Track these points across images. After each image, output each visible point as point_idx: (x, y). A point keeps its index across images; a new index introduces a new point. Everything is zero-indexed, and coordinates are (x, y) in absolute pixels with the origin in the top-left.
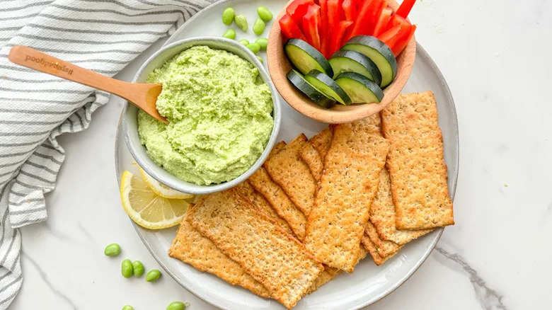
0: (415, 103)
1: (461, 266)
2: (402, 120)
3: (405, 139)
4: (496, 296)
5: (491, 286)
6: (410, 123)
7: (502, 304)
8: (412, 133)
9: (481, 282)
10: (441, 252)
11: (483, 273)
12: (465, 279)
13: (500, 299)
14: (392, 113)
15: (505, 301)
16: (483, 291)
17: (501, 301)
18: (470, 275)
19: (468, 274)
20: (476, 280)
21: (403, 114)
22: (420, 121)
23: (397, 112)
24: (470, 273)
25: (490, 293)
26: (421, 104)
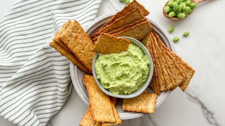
0: (73, 30)
1: (198, 102)
2: (74, 41)
3: (79, 47)
4: (211, 113)
5: (209, 109)
6: (78, 40)
7: (213, 117)
8: (80, 43)
9: (205, 108)
10: (190, 96)
11: (206, 105)
12: (199, 107)
13: (212, 115)
14: (69, 41)
15: (214, 116)
16: (206, 111)
17: (213, 116)
18: (201, 105)
19: (200, 104)
20: (203, 107)
21: (73, 39)
22: (79, 36)
23: (70, 39)
24: (201, 104)
25: (209, 112)
26: (75, 29)
